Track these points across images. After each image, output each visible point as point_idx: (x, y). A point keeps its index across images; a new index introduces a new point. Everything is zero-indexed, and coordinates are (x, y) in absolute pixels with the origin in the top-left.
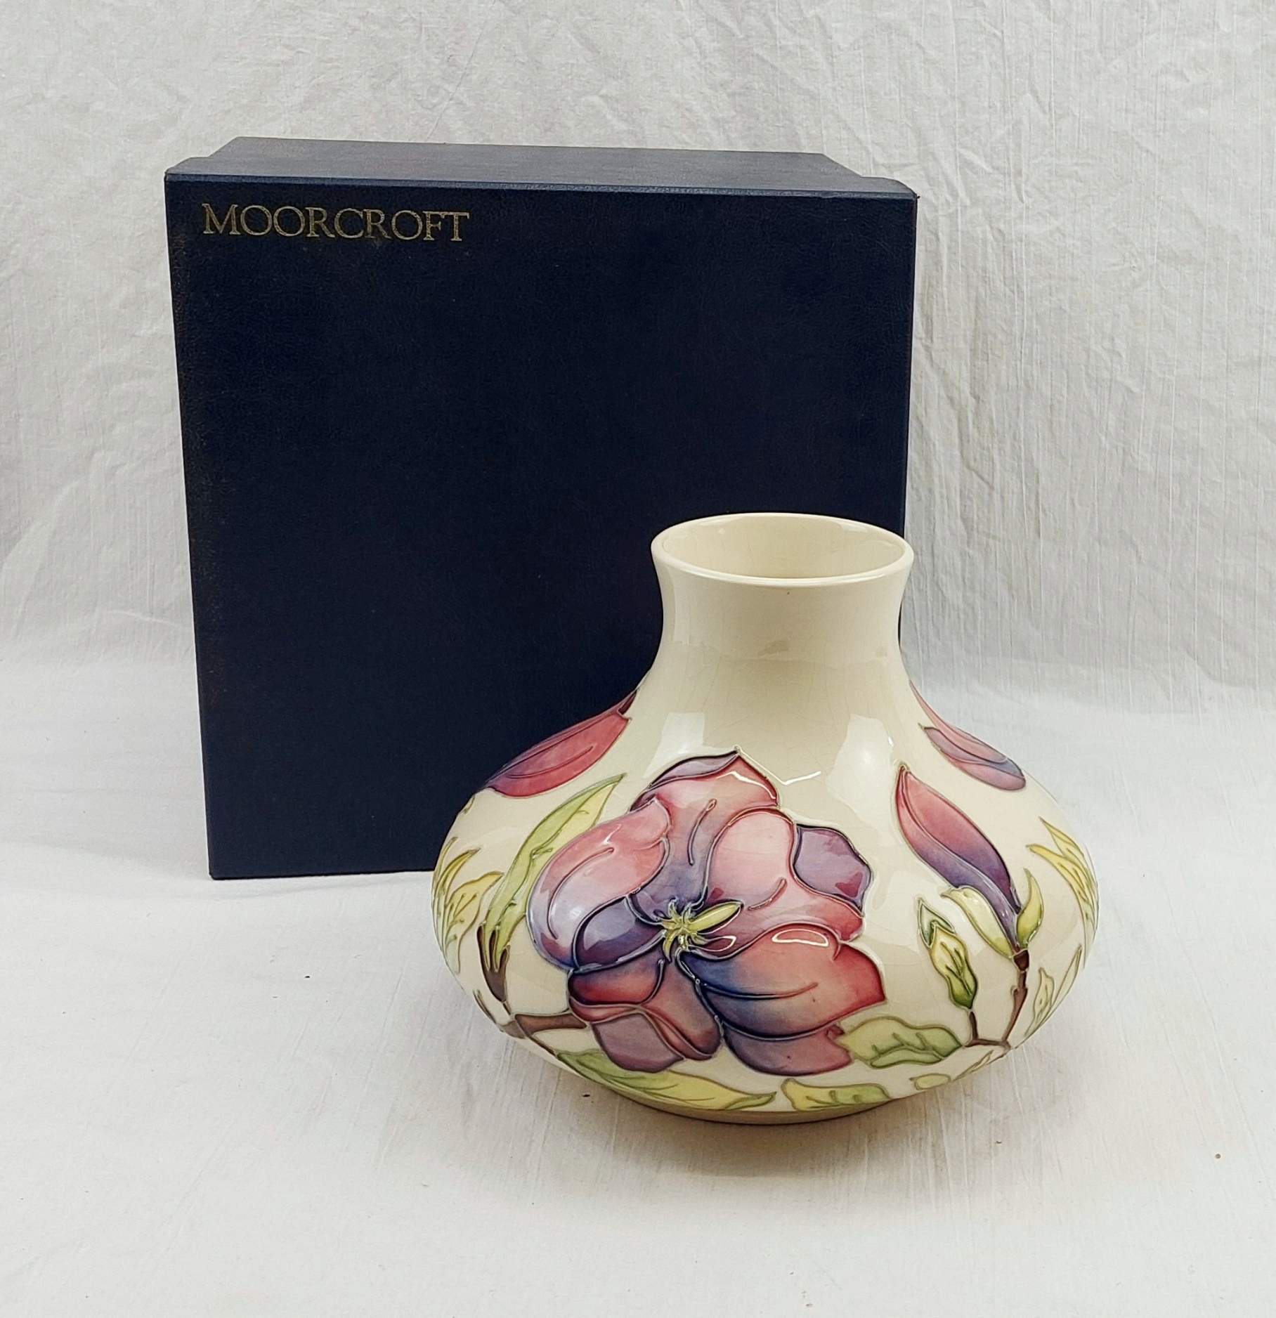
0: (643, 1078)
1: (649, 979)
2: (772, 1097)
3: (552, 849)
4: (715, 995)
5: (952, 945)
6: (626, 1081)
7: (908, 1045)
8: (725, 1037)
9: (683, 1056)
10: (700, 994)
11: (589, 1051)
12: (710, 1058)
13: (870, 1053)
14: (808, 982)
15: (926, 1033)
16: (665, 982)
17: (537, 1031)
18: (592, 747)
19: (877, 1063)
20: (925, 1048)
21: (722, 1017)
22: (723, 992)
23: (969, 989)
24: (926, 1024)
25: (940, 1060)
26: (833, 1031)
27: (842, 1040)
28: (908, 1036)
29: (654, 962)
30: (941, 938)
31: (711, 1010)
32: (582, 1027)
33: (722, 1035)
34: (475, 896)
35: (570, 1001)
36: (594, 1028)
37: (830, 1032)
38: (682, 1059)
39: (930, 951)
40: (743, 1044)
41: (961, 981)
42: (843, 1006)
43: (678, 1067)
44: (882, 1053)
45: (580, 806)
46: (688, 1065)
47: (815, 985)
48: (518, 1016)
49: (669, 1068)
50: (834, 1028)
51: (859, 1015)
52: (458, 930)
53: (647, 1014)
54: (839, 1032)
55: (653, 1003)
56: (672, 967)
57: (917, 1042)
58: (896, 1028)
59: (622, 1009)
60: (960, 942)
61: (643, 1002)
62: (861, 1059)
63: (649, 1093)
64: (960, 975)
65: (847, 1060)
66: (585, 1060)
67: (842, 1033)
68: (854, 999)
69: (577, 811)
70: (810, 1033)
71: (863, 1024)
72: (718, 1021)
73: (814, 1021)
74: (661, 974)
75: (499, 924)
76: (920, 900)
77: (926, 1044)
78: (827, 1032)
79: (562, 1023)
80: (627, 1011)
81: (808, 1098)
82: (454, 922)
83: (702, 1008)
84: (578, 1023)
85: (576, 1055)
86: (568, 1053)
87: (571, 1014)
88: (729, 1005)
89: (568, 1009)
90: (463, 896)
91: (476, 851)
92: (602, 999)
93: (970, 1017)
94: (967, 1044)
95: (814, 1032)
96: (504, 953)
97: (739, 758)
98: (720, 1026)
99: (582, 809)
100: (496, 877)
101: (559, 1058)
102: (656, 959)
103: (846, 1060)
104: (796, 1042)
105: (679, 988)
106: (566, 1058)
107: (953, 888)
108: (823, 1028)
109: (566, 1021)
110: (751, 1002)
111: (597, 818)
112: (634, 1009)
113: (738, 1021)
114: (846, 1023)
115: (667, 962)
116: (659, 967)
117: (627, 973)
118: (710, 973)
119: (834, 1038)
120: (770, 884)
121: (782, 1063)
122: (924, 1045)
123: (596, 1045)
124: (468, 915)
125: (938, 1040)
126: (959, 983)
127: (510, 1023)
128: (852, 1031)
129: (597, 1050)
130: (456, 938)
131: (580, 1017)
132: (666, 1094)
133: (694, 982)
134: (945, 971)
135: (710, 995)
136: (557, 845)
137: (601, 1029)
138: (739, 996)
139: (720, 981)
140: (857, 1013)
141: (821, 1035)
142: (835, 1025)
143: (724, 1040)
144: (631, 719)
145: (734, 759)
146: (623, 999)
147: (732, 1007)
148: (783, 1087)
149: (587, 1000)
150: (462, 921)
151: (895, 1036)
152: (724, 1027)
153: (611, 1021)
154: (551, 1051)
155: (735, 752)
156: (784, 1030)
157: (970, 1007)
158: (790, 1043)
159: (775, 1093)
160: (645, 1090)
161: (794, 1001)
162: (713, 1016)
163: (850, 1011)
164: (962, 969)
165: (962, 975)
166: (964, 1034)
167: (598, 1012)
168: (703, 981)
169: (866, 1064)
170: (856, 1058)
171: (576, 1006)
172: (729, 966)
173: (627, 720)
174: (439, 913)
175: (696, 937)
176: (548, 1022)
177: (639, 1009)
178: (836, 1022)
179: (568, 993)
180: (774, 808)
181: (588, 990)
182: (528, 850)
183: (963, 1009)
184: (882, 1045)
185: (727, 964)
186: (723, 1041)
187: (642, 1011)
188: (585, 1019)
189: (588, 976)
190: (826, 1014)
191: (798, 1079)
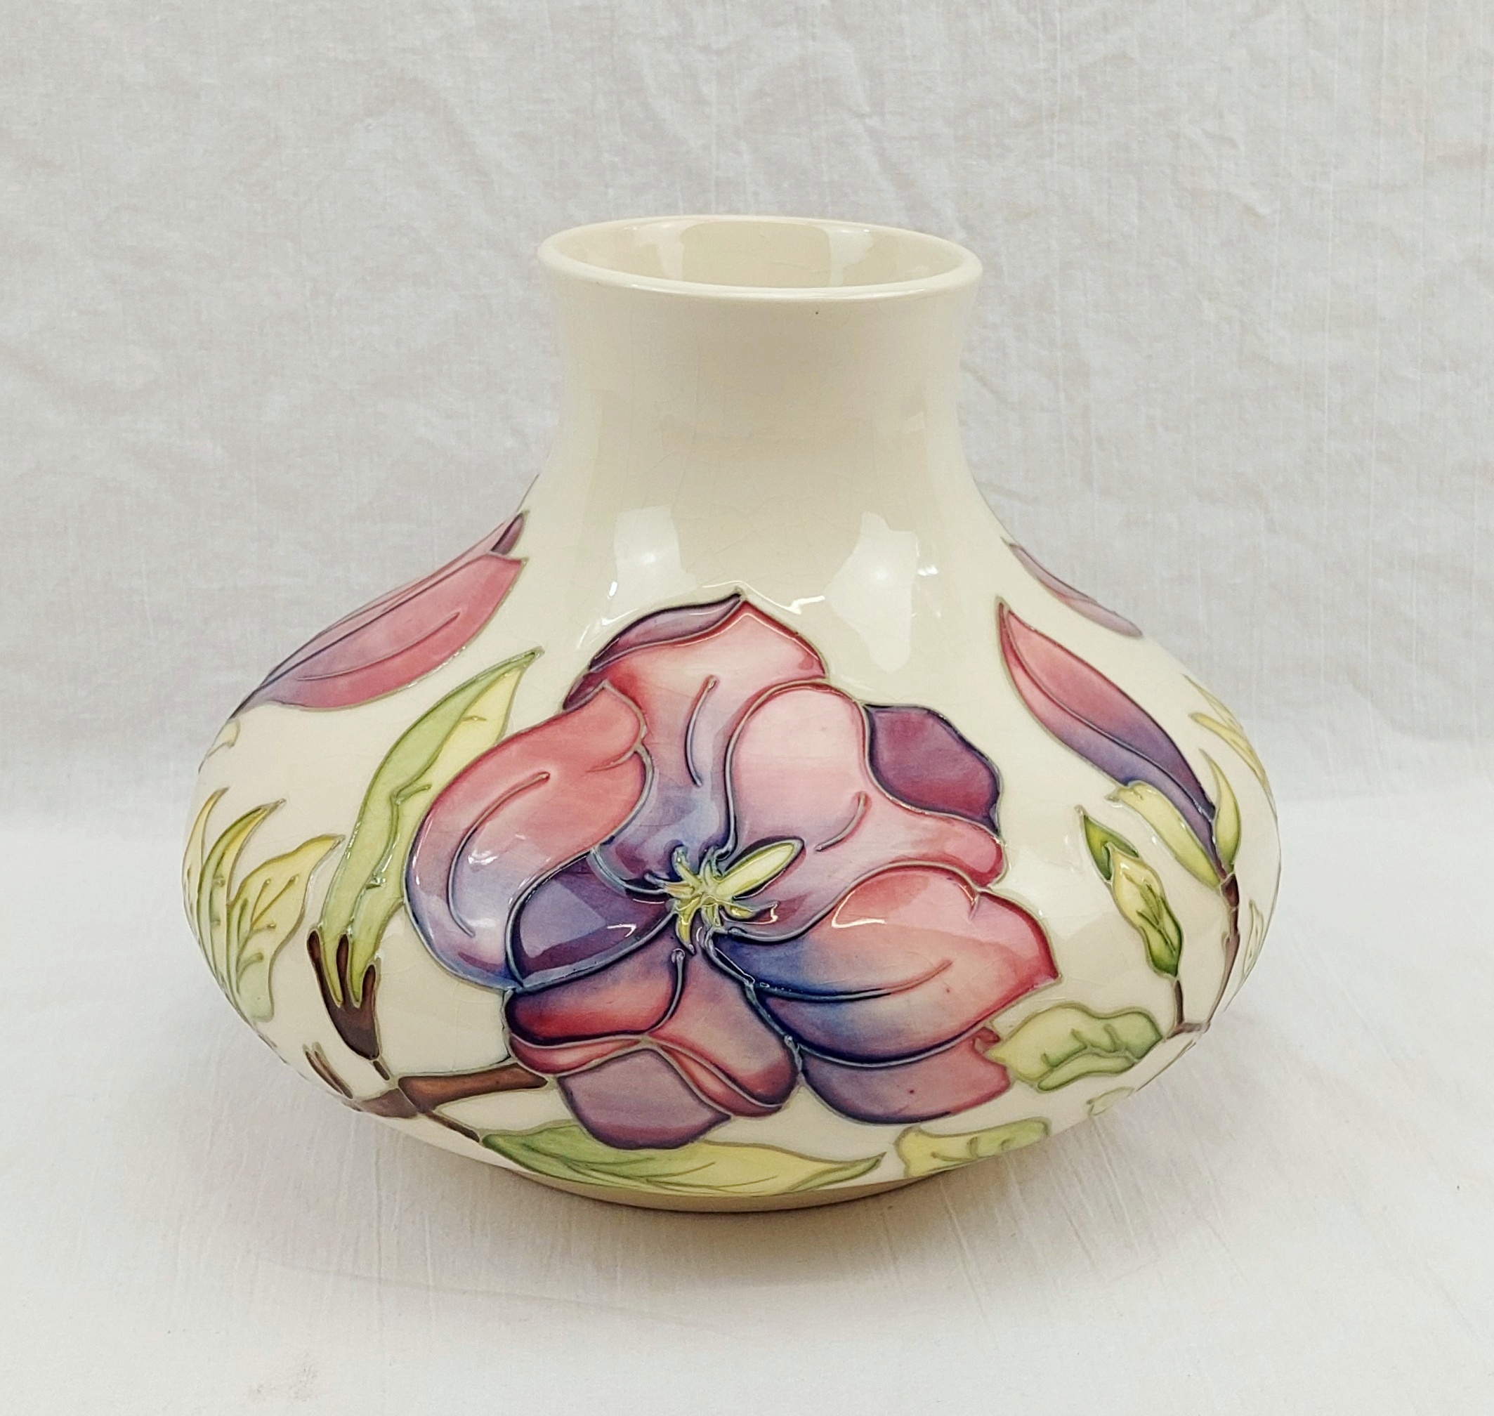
0: (651, 1159)
1: (660, 986)
2: (876, 1162)
3: (429, 786)
4: (781, 1001)
5: (1141, 875)
6: (617, 1169)
7: (1093, 1045)
8: (805, 1072)
9: (729, 1113)
10: (755, 1002)
11: (548, 1126)
12: (778, 1109)
13: (1036, 1068)
14: (934, 961)
15: (1117, 1024)
16: (688, 989)
17: (443, 1102)
18: (458, 614)
19: (1046, 1083)
20: (1116, 1048)
21: (798, 1039)
22: (797, 995)
23: (1172, 943)
24: (1119, 1008)
25: (1133, 1065)
26: (979, 1037)
27: (997, 1053)
28: (1093, 1032)
29: (664, 958)
30: (1123, 864)
31: (777, 1028)
32: (538, 1084)
33: (800, 1068)
34: (291, 882)
35: (512, 1044)
36: (561, 1082)
37: (978, 1040)
38: (728, 1118)
39: (1112, 890)
40: (834, 1080)
41: (1160, 932)
42: (994, 995)
43: (718, 1133)
44: (1054, 1066)
45: (465, 710)
46: (739, 1128)
47: (946, 966)
48: (403, 1081)
49: (701, 1137)
50: (984, 1033)
51: (1021, 1006)
52: (264, 943)
53: (662, 1047)
54: (991, 1038)
55: (673, 1028)
56: (698, 962)
57: (1105, 1041)
58: (1075, 1020)
59: (611, 1046)
60: (1152, 871)
61: (652, 1028)
62: (1026, 1079)
63: (657, 1184)
64: (1158, 923)
65: (1003, 1083)
66: (542, 1142)
67: (997, 1039)
68: (1011, 982)
69: (462, 717)
70: (948, 1046)
71: (1026, 1022)
72: (791, 1046)
73: (950, 1025)
74: (679, 978)
75: (351, 923)
76: (1080, 808)
77: (1118, 1042)
78: (974, 1041)
79: (498, 1082)
80: (620, 1048)
81: (934, 1155)
82: (253, 931)
83: (761, 1026)
84: (529, 1079)
85: (520, 1134)
86: (505, 1134)
87: (515, 1065)
88: (807, 1017)
89: (509, 1057)
90: (265, 885)
91: (275, 806)
92: (571, 1032)
93: (1175, 990)
94: (1170, 1034)
95: (953, 1044)
96: (370, 974)
97: (747, 604)
98: (795, 1052)
99: (469, 714)
100: (330, 844)
101: (487, 1143)
102: (667, 952)
103: (1004, 1081)
104: (923, 1063)
105: (714, 997)
106: (500, 1142)
107: (1122, 786)
108: (966, 1035)
109: (506, 1078)
110: (844, 1006)
111: (504, 726)
112: (637, 1042)
113: (824, 1040)
114: (1002, 1023)
115: (689, 954)
116: (675, 966)
117: (616, 982)
118: (767, 964)
119: (986, 1050)
120: (842, 804)
121: (900, 1102)
122: (1115, 1043)
123: (566, 1114)
124: (284, 916)
125: (1133, 1032)
126: (1158, 936)
127: (388, 1095)
128: (1013, 1034)
129: (569, 1121)
130: (261, 958)
131: (533, 1068)
132: (686, 1182)
133: (742, 985)
134: (1139, 921)
135: (771, 1002)
136: (439, 777)
137: (573, 1084)
138: (823, 998)
139: (787, 976)
140: (1018, 1003)
141: (964, 1047)
142: (984, 1029)
143: (803, 1078)
144: (526, 559)
145: (736, 605)
146: (615, 1028)
147: (815, 1020)
148: (897, 1143)
149: (545, 1037)
150: (270, 927)
151: (1075, 1034)
152: (801, 1053)
153: (591, 1070)
154: (470, 1134)
155: (737, 595)
156: (904, 1045)
157: (1176, 973)
158: (914, 1067)
159: (883, 1155)
160: (648, 1179)
161: (916, 996)
162: (781, 1038)
163: (1008, 1000)
164: (1160, 916)
165: (1161, 923)
166: (1166, 1020)
167: (566, 1056)
168: (758, 981)
169: (1032, 1086)
170: (1018, 1079)
171: (523, 1049)
172: (799, 949)
173: (517, 562)
174: (214, 920)
175: (732, 907)
176: (469, 1084)
177: (646, 1041)
178: (986, 1023)
179: (507, 1029)
180: (819, 681)
181: (542, 1019)
182: (383, 791)
183: (1166, 978)
184: (1056, 1052)
185: (795, 947)
186: (801, 1077)
187: (651, 1043)
188: (543, 1071)
189: (544, 995)
190: (970, 1011)
191: (925, 1126)
